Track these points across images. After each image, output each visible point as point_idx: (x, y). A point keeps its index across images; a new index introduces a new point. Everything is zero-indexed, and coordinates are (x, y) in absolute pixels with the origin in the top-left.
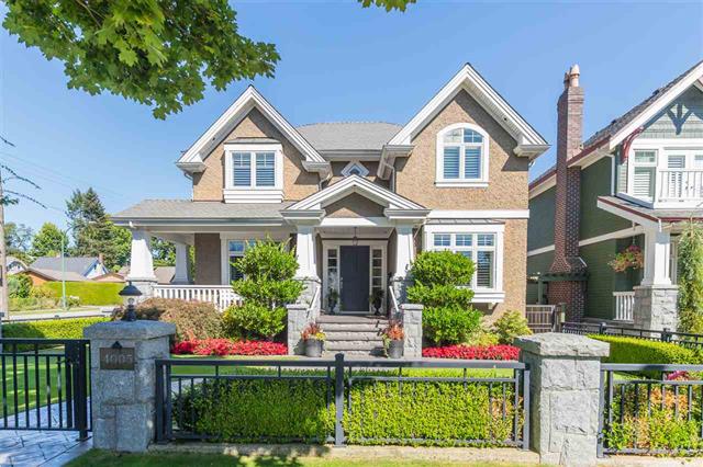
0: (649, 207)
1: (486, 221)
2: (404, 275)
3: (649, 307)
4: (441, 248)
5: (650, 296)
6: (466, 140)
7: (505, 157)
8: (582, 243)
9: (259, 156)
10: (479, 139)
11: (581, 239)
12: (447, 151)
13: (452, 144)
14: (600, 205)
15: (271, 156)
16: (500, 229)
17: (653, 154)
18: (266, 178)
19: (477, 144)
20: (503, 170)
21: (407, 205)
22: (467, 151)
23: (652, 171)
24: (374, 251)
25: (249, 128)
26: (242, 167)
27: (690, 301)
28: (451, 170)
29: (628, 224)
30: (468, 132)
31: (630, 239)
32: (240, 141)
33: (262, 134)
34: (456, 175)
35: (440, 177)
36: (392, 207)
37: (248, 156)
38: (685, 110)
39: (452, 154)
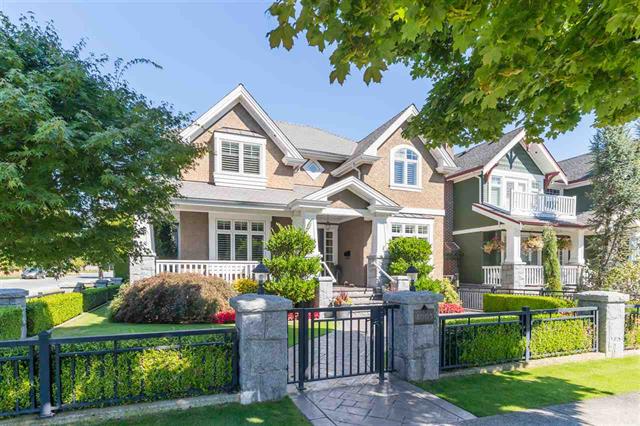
0: (508, 213)
1: (422, 216)
2: (383, 255)
3: (512, 275)
4: (409, 235)
5: (512, 269)
6: (409, 157)
7: (430, 172)
8: (455, 233)
9: (247, 147)
10: (415, 158)
11: (455, 229)
12: (396, 163)
13: (399, 159)
14: (474, 209)
15: (257, 149)
16: (430, 223)
17: (499, 179)
18: (253, 167)
19: (415, 161)
20: (430, 181)
21: (387, 202)
22: (409, 165)
23: (498, 189)
24: (327, 233)
25: (233, 120)
26: (230, 154)
27: (553, 272)
28: (399, 179)
29: (495, 223)
30: (409, 152)
31: (494, 232)
32: (226, 130)
33: (244, 127)
34: (401, 181)
35: (392, 183)
36: (377, 203)
37: (236, 146)
38: (514, 155)
39: (399, 165)
